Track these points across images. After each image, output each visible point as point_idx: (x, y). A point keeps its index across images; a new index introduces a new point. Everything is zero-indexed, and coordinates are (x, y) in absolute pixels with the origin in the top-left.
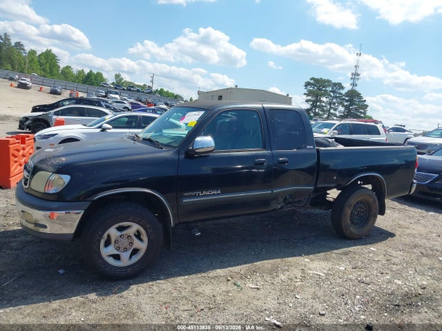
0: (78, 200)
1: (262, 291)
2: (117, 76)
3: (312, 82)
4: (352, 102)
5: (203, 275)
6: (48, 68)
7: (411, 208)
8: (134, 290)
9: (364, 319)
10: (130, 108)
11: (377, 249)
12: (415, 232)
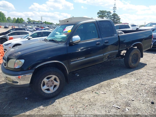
0: (28, 69)
1: (107, 94)
2: (28, 19)
3: (100, 12)
4: (115, 18)
5: (83, 91)
6: (1, 19)
7: (148, 54)
8: (58, 102)
9: (149, 100)
10: (35, 30)
11: (143, 71)
12: (153, 62)
